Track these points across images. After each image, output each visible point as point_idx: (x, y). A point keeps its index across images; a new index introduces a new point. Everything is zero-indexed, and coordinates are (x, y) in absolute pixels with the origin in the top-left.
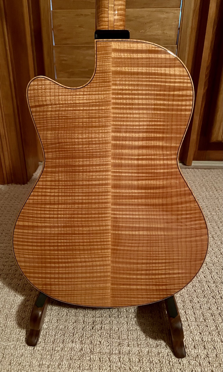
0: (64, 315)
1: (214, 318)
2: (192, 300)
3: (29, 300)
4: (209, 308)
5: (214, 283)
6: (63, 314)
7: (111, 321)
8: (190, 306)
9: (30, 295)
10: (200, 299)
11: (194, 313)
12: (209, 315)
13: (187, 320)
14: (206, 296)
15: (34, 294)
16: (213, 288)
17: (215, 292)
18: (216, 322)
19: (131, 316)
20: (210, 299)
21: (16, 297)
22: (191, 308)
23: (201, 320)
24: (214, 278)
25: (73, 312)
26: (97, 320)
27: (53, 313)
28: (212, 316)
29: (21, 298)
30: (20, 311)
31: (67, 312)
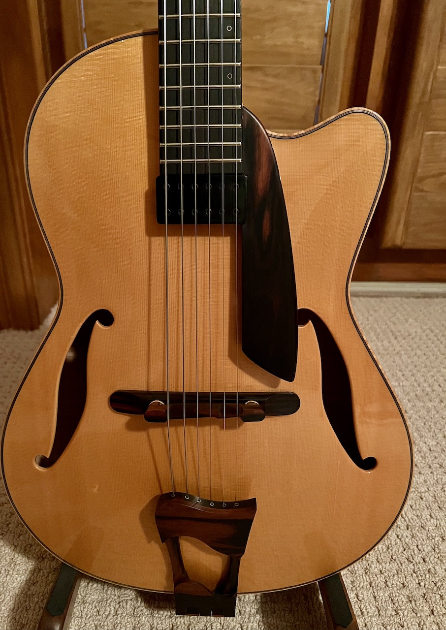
0: (109, 614)
1: (414, 606)
2: (368, 567)
3: (37, 582)
4: (403, 584)
5: (408, 529)
6: (107, 613)
7: (208, 625)
8: (366, 583)
9: (40, 570)
10: (383, 564)
11: (375, 597)
12: (403, 599)
13: (362, 613)
14: (394, 557)
15: (48, 567)
16: (407, 540)
17: (412, 548)
18: (419, 615)
19: (248, 609)
20: (403, 565)
21: (9, 577)
22: (369, 586)
23: (390, 612)
24: (406, 518)
25: (128, 606)
26: (178, 623)
27: (86, 610)
28: (411, 601)
29: (19, 579)
30: (16, 608)
31: (117, 606)
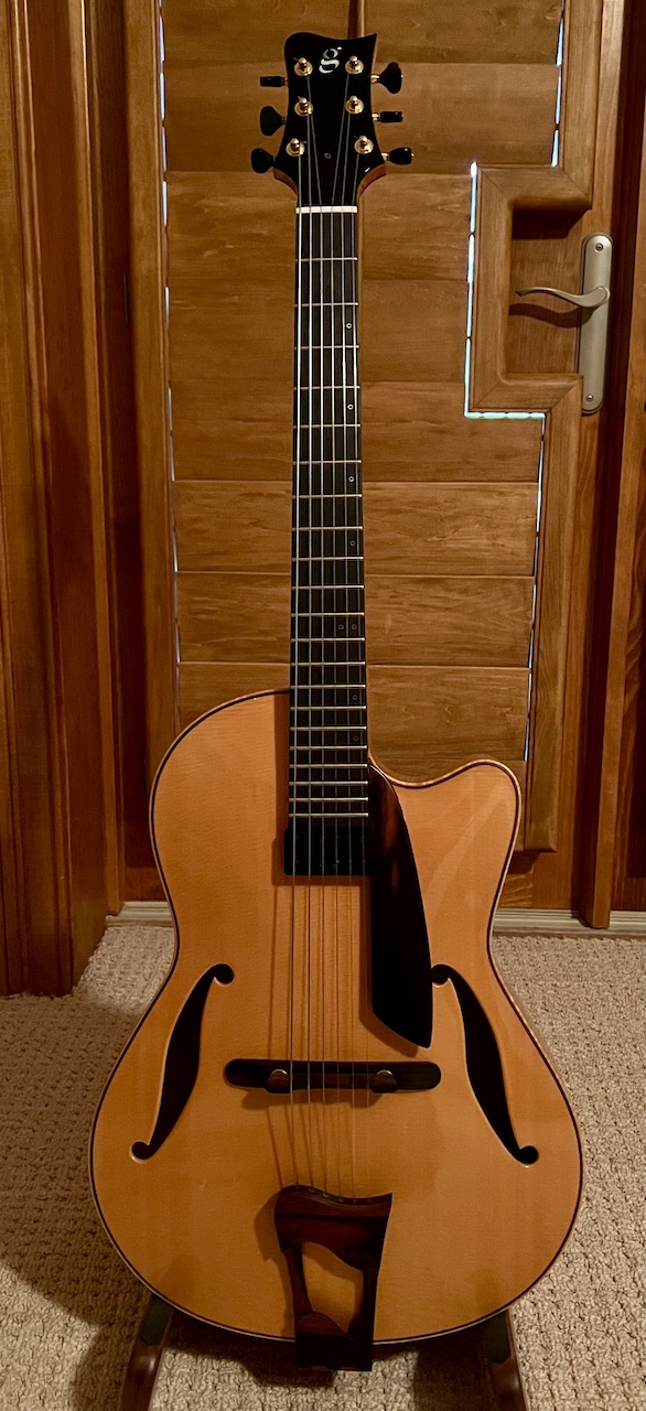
0: (206, 1389)
1: (627, 1390)
2: (571, 1342)
3: (104, 1352)
4: (617, 1364)
5: (639, 1296)
6: (203, 1388)
7: (340, 1404)
8: (564, 1362)
9: (107, 1338)
10: (593, 1339)
11: (574, 1378)
12: (614, 1381)
13: (553, 1395)
14: (610, 1331)
15: (117, 1333)
16: (634, 1310)
17: (639, 1320)
18: (631, 1400)
19: (395, 1387)
20: (622, 1340)
21: (65, 1344)
22: (568, 1364)
23: (592, 1394)
24: (639, 1283)
25: (232, 1381)
26: (300, 1401)
27: (174, 1383)
28: (623, 1384)
29: (79, 1347)
30: (79, 1380)
31: (216, 1381)
